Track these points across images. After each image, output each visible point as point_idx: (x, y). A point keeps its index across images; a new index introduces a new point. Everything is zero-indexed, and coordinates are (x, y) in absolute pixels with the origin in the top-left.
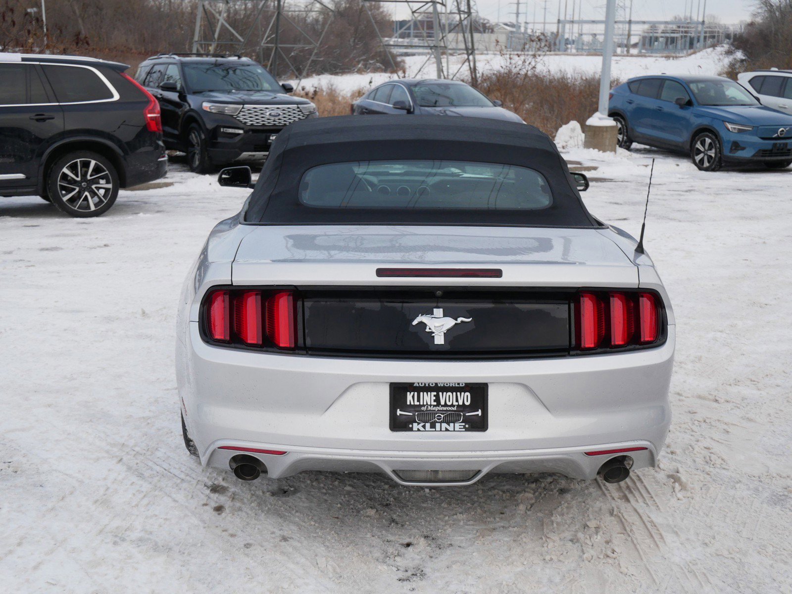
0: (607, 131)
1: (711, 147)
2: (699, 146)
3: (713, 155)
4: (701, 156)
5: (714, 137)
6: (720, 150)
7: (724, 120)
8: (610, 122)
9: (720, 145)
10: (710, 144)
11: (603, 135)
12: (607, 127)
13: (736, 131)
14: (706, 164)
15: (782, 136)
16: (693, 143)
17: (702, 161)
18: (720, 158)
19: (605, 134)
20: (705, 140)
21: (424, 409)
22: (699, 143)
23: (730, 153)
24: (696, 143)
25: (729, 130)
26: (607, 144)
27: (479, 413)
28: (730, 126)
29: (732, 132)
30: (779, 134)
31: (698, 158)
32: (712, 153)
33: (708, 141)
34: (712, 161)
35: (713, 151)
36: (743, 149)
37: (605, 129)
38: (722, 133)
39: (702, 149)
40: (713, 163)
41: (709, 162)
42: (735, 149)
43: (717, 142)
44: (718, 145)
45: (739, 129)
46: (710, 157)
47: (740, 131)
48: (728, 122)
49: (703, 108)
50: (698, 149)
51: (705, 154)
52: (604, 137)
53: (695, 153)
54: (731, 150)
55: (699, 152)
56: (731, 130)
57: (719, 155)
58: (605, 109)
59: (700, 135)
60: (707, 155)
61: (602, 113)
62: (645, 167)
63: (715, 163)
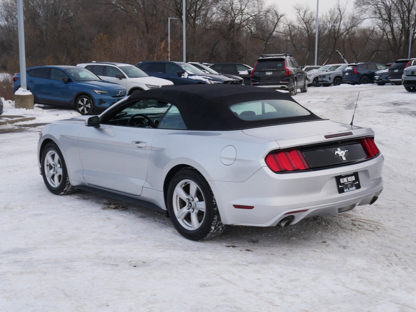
0: (29, 98)
1: (87, 102)
2: (80, 102)
3: (90, 107)
4: (82, 108)
5: (89, 98)
6: (93, 104)
7: (93, 88)
8: (29, 93)
9: (92, 101)
10: (87, 101)
11: (27, 100)
12: (28, 96)
13: (100, 94)
14: (86, 112)
15: (121, 95)
16: (77, 101)
17: (83, 110)
18: (94, 108)
19: (28, 99)
20: (83, 99)
21: (345, 184)
22: (80, 101)
23: (99, 105)
24: (78, 101)
25: (96, 93)
26: (30, 105)
27: (357, 182)
28: (97, 91)
29: (98, 94)
30: (120, 94)
31: (80, 109)
32: (89, 106)
33: (85, 100)
34: (89, 110)
35: (89, 105)
36: (105, 103)
37: (28, 97)
38: (93, 95)
39: (82, 104)
40: (90, 111)
41: (87, 111)
42: (101, 103)
43: (91, 100)
44: (92, 102)
45: (101, 93)
46: (88, 109)
47: (102, 94)
48: (95, 89)
49: (78, 82)
50: (79, 104)
51: (84, 107)
52: (28, 101)
53: (78, 107)
54: (99, 104)
55: (80, 106)
56: (97, 93)
57: (93, 107)
58: (25, 85)
59: (80, 97)
60: (86, 107)
61: (23, 88)
62: (57, 116)
63: (91, 111)
